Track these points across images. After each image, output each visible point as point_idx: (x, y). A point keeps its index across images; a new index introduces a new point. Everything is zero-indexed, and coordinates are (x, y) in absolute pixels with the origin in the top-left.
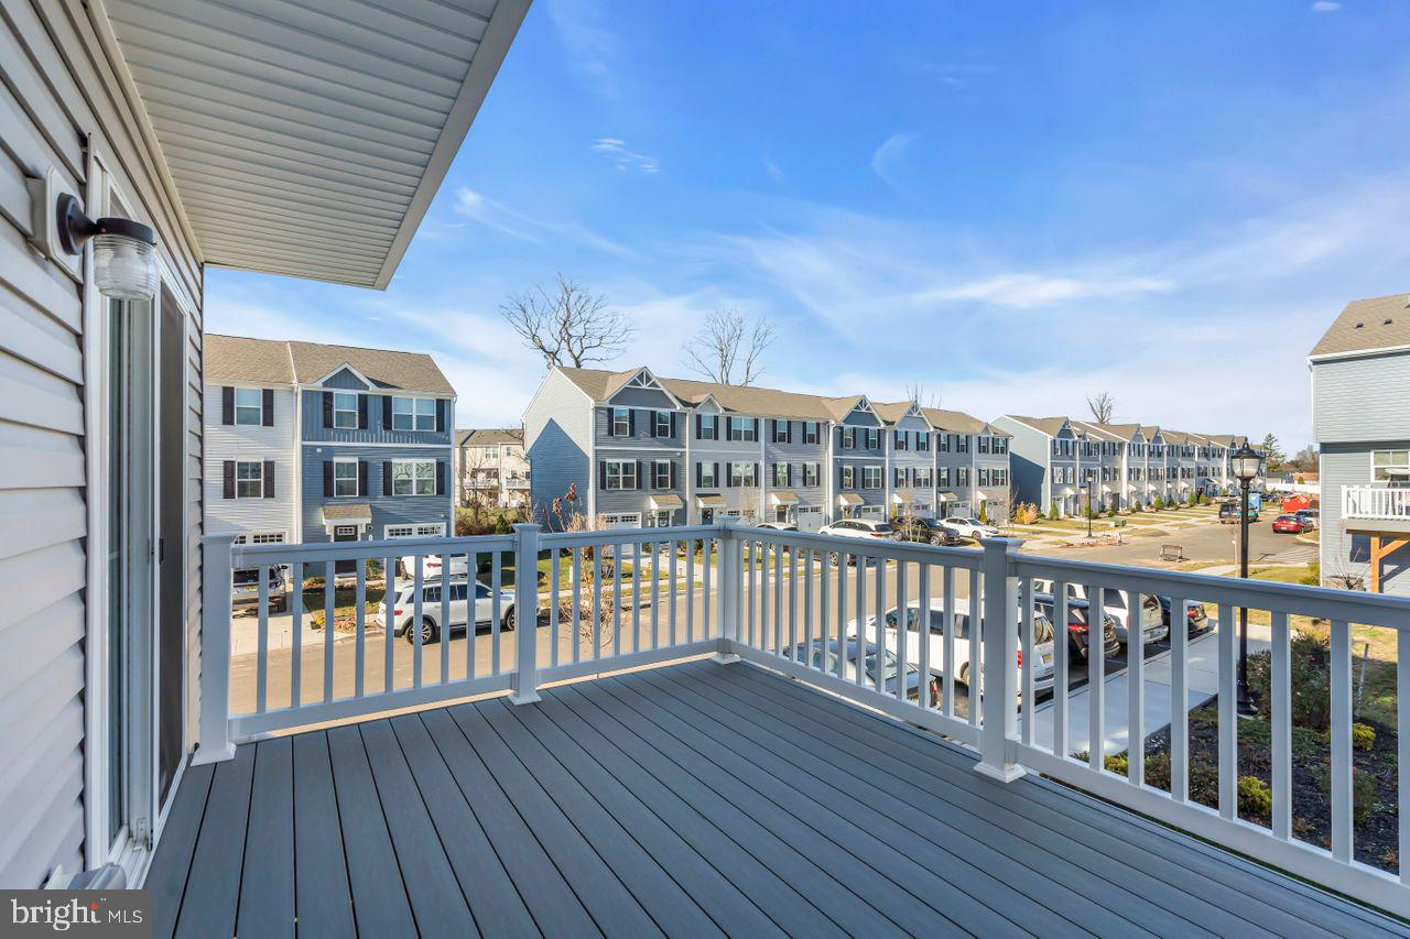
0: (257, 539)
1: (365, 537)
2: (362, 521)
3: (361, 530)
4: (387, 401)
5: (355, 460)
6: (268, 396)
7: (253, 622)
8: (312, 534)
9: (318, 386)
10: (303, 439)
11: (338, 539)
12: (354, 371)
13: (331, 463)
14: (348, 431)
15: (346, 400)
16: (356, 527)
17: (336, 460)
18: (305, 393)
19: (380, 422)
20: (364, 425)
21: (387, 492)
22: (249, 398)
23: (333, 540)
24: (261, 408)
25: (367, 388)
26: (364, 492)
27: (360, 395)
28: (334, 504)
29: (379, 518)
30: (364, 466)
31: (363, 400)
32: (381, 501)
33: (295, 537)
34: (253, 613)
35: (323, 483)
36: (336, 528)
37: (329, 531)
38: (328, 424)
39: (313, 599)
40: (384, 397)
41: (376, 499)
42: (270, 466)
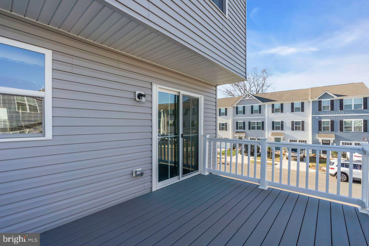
0: (300, 141)
1: (332, 144)
2: (332, 139)
3: (332, 142)
4: (341, 101)
5: (330, 120)
6: (303, 104)
7: (296, 162)
8: (315, 142)
9: (317, 99)
10: (312, 115)
11: (323, 144)
12: (329, 93)
13: (321, 121)
14: (326, 112)
15: (326, 102)
16: (330, 141)
17: (323, 120)
18: (313, 102)
19: (339, 108)
20: (332, 109)
21: (341, 130)
22: (297, 105)
23: (321, 144)
24: (301, 107)
25: (333, 97)
26: (332, 130)
27: (331, 100)
28: (322, 133)
29: (338, 139)
30: (332, 122)
31: (332, 102)
32: (339, 133)
33: (310, 142)
34: (296, 160)
35: (319, 127)
36: (323, 140)
37: (320, 141)
38: (320, 110)
39: (313, 159)
40: (340, 100)
41: (336, 132)
42: (303, 122)
